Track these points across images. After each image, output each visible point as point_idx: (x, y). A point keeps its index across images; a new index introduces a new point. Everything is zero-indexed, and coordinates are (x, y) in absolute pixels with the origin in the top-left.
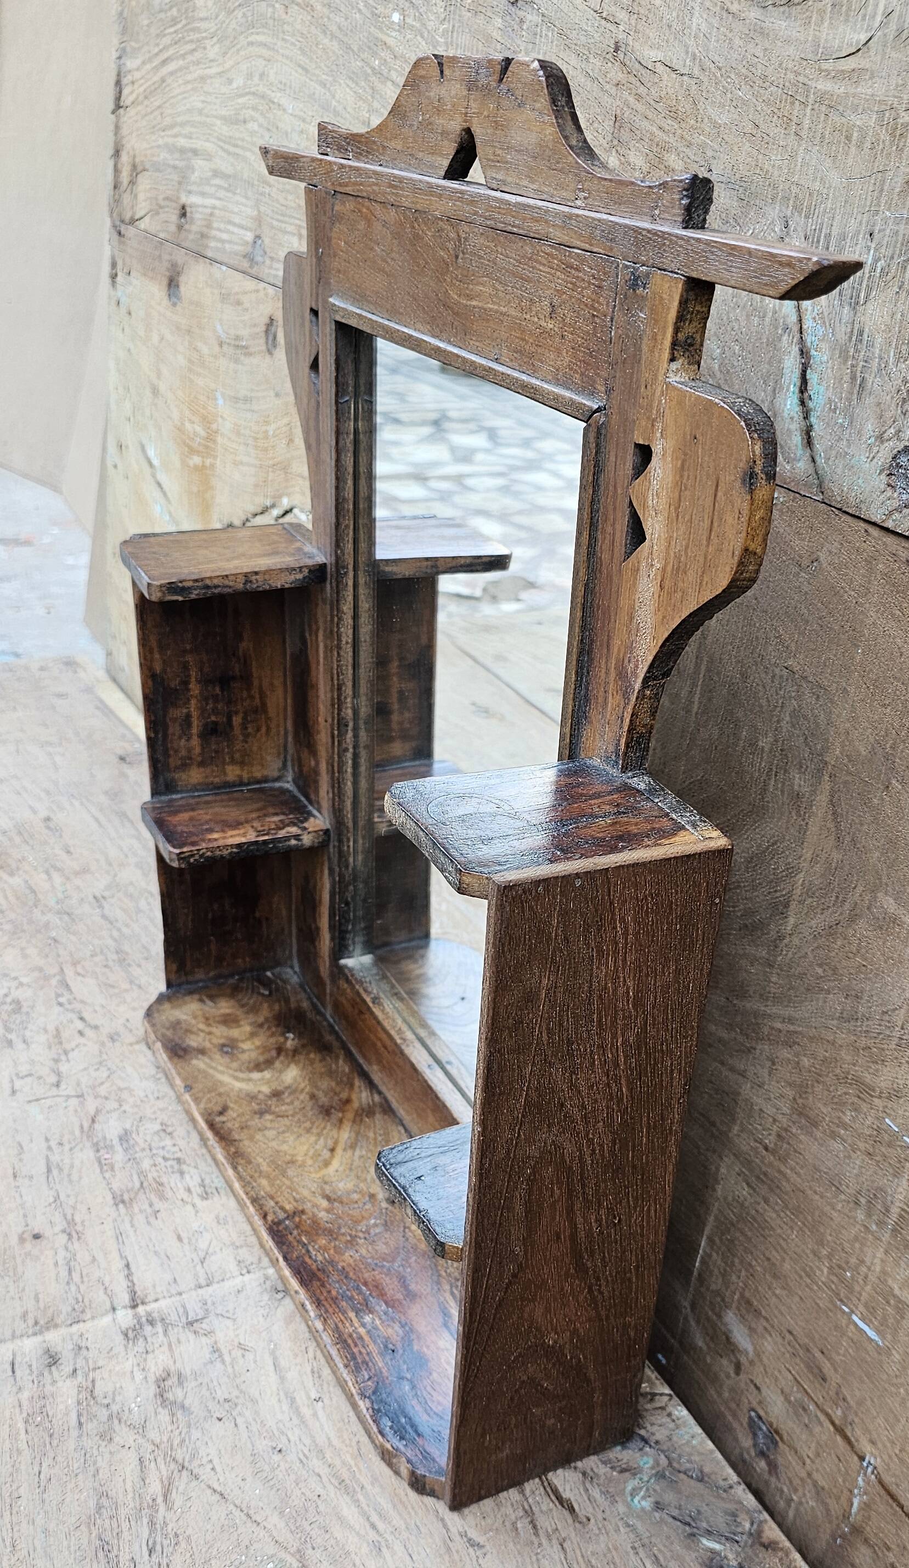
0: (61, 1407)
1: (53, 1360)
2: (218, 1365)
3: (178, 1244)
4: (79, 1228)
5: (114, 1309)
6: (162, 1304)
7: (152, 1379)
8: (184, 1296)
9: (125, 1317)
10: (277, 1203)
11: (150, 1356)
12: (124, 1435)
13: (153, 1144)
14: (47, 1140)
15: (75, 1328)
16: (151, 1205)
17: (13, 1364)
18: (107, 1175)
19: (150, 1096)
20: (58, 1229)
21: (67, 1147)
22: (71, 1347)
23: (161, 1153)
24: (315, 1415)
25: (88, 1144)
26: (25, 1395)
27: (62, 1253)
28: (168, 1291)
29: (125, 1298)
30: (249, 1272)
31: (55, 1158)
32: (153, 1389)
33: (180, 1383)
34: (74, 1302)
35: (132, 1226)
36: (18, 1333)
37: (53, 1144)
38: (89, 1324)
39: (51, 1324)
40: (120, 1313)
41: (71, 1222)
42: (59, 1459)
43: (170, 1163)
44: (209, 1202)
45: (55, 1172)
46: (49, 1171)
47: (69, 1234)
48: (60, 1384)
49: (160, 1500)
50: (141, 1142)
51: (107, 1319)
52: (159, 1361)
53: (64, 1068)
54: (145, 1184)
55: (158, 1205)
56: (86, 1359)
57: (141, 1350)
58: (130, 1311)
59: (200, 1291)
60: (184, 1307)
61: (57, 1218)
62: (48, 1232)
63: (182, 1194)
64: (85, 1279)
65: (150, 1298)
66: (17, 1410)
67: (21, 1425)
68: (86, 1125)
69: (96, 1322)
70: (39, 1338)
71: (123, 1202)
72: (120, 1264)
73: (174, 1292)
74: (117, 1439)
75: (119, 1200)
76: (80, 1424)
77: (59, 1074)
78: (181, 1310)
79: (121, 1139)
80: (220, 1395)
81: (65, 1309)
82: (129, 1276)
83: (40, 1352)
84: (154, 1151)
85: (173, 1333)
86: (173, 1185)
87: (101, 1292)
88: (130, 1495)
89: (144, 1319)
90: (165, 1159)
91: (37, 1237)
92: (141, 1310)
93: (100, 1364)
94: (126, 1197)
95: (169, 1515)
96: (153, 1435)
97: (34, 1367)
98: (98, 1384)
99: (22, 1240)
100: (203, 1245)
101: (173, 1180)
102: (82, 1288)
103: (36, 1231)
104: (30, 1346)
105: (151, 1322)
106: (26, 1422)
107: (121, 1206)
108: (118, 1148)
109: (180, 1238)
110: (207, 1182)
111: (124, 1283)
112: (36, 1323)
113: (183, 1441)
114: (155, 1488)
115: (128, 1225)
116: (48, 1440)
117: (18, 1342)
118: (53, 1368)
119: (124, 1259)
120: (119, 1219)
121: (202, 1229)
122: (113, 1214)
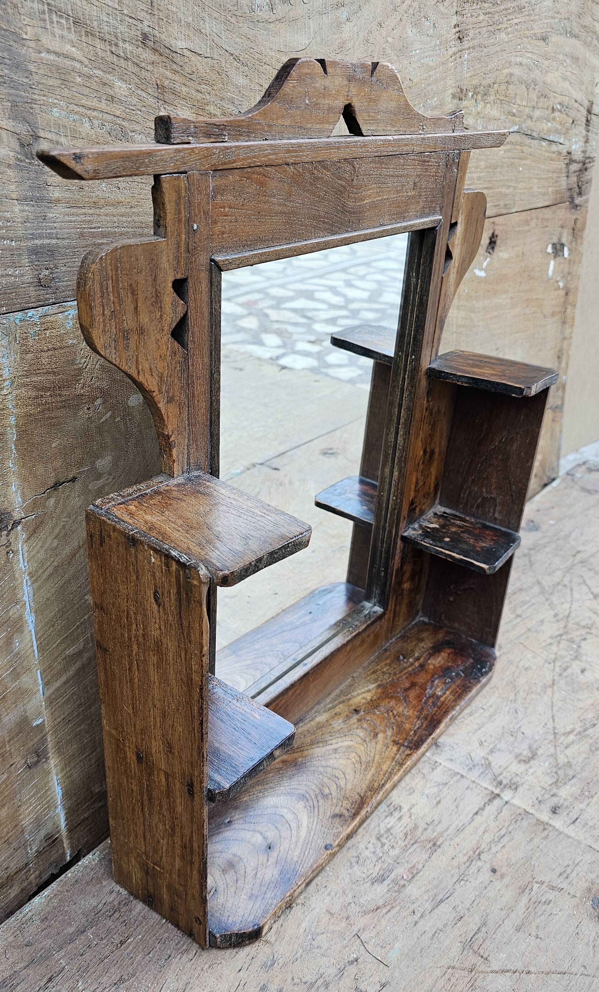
0: (574, 788)
1: (554, 810)
2: (498, 747)
3: (442, 801)
4: (471, 853)
5: (507, 802)
6: (485, 785)
7: (528, 766)
8: (473, 779)
9: (507, 795)
10: (396, 754)
11: (518, 773)
12: (562, 759)
13: (374, 860)
14: (416, 923)
15: (531, 811)
16: (426, 829)
17: (574, 822)
18: (420, 866)
19: (327, 893)
20: (479, 863)
21: (412, 907)
22: (543, 806)
23: (378, 850)
24: (491, 706)
25: (402, 895)
26: (582, 806)
27: (494, 850)
28: (476, 787)
29: (497, 802)
30: (436, 762)
31: (428, 906)
32: (532, 762)
33: (520, 754)
34: (518, 822)
35: (448, 828)
36: (557, 833)
37: (416, 917)
38: (524, 807)
39: (539, 822)
40: (506, 799)
41: (471, 860)
42: (594, 774)
43: (384, 840)
44: (401, 804)
45: (439, 898)
46: (441, 901)
47: (479, 854)
48: (564, 797)
49: (574, 733)
50: (377, 868)
51: (515, 802)
52: (517, 768)
53: (333, 971)
54: (412, 842)
55: (422, 825)
56: (543, 796)
57: (518, 777)
58: (502, 795)
59: (465, 774)
60: (480, 775)
61: (473, 869)
62: (488, 867)
63: (406, 820)
64: (501, 827)
65: (487, 792)
66: (591, 804)
67: (596, 798)
68: (385, 911)
69: (520, 805)
70: (551, 822)
71: (434, 844)
72: (478, 818)
73: (475, 785)
74: (566, 760)
75: (435, 845)
76: (573, 777)
77: (342, 971)
78: (482, 776)
79: (384, 880)
80: (512, 739)
81: (525, 823)
82: (482, 809)
83: (557, 816)
84: (381, 855)
85: (497, 772)
86: (402, 828)
87: (501, 814)
88: (583, 742)
89: (501, 787)
90: (383, 845)
91: (494, 871)
92: (497, 791)
93: (540, 789)
94: (430, 845)
95: (577, 727)
96: (552, 750)
97: (567, 812)
98: (549, 783)
99: (502, 876)
100: (435, 790)
101: (398, 831)
102: (506, 825)
103: (491, 873)
104: (558, 823)
105: (500, 783)
106: (592, 797)
107: (438, 843)
108: (393, 876)
109: (439, 802)
110: (386, 814)
111: (488, 808)
112: (544, 829)
113: (544, 739)
114: (572, 737)
115: (449, 831)
116: (591, 784)
117: (561, 829)
118: (559, 805)
119: (472, 819)
120: (449, 838)
121: (425, 796)
122: (447, 843)
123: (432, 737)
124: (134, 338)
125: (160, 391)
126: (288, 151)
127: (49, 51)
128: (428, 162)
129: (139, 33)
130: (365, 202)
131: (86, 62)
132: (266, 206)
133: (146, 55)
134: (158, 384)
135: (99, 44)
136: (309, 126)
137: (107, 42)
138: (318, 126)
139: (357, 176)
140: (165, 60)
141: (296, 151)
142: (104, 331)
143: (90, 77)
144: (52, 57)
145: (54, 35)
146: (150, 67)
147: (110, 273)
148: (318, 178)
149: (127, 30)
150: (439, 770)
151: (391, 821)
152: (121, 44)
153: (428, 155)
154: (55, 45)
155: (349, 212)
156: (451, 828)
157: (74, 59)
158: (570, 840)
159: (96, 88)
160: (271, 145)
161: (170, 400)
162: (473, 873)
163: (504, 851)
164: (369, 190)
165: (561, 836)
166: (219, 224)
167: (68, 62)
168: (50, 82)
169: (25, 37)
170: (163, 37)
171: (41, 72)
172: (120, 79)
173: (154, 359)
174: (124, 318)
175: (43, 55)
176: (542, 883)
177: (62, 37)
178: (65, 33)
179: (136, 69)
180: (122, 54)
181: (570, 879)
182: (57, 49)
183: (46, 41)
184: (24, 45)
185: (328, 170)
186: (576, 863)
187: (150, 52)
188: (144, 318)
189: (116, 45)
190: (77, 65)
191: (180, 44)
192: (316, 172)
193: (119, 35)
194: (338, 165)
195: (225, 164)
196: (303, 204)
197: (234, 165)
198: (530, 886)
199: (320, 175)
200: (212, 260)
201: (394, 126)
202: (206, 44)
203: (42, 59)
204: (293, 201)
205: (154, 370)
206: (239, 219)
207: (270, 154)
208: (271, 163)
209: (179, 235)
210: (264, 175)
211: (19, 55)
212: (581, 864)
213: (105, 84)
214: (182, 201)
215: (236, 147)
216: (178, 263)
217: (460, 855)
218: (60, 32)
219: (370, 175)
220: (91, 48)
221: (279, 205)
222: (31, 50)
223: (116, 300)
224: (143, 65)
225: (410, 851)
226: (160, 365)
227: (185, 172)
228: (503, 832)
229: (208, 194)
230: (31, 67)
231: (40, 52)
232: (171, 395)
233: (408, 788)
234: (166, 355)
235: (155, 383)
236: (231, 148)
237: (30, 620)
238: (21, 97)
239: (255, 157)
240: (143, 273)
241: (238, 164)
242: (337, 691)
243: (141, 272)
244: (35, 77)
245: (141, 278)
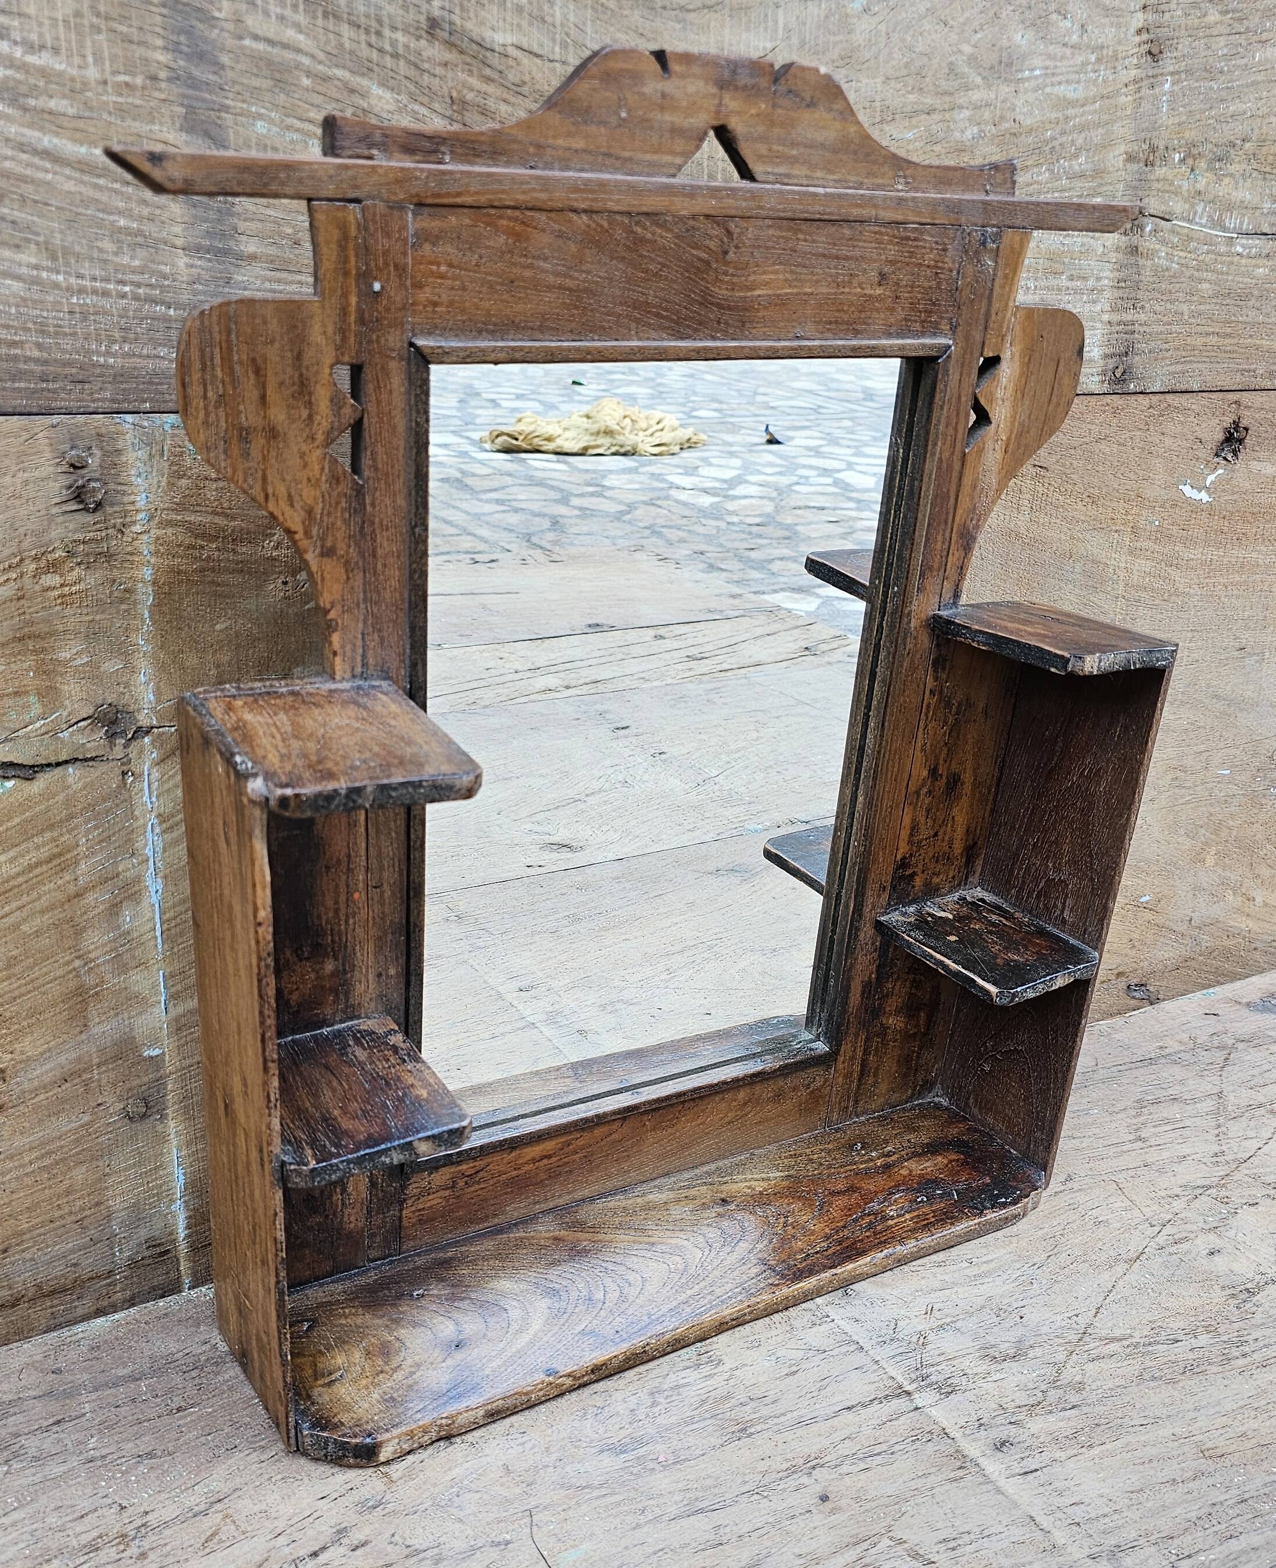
0: (1062, 1424)
1: (1001, 1445)
2: (958, 1324)
3: (800, 1373)
4: (801, 1461)
5: (917, 1409)
6: (893, 1373)
7: (995, 1367)
8: (878, 1358)
9: (924, 1398)
10: (751, 1279)
11: (969, 1371)
12: (1071, 1375)
13: (627, 1420)
14: (637, 1527)
15: (953, 1434)
16: (742, 1405)
17: (1026, 1473)
18: (698, 1452)
20: (805, 1480)
21: (645, 1503)
22: (983, 1432)
24: (988, 1262)
25: (640, 1482)
26: (1059, 1454)
27: (845, 1469)
28: (875, 1371)
29: (898, 1403)
30: (827, 1316)
31: (673, 1511)
32: (1008, 1364)
33: (993, 1347)
34: (918, 1443)
35: (782, 1415)
36: (981, 1480)
37: (642, 1519)
38: (945, 1424)
39: (959, 1454)
40: (919, 1403)
41: (792, 1470)
43: (660, 1398)
44: (725, 1358)
45: (700, 1506)
46: (700, 1512)
47: (814, 1468)
48: (1034, 1431)
49: (1125, 1343)
50: (624, 1433)
51: (934, 1412)
52: (972, 1364)
54: (704, 1417)
55: (740, 1397)
56: (993, 1418)
57: (964, 1379)
58: (916, 1396)
59: (867, 1346)
60: (894, 1357)
61: (788, 1484)
62: (817, 1489)
63: (717, 1381)
64: (881, 1440)
65: (891, 1383)
66: (1079, 1457)
67: (1097, 1451)
69: (939, 1420)
70: (983, 1462)
71: (743, 1430)
72: (849, 1416)
73: (876, 1367)
74: (1078, 1378)
75: (743, 1432)
76: (1073, 1407)
78: (898, 1359)
79: (624, 1452)
80: (995, 1320)
81: (930, 1447)
82: (864, 1405)
83: (1000, 1455)
84: (642, 1417)
85: (930, 1360)
86: (703, 1391)
87: (895, 1423)
88: (1132, 1362)
89: (923, 1383)
90: (654, 1405)
91: (824, 1498)
92: (909, 1388)
93: (995, 1406)
94: (736, 1428)
95: (1137, 1334)
96: (1061, 1357)
97: (1023, 1455)
98: (1018, 1403)
99: (833, 1511)
100: (800, 1354)
101: (694, 1393)
102: (894, 1440)
103: (817, 1500)
104: (993, 1466)
105: (925, 1378)
106: (1091, 1447)
107: (751, 1431)
108: (642, 1451)
109: (792, 1374)
110: (688, 1363)
111: (876, 1406)
112: (961, 1468)
113: (1057, 1337)
114: (1116, 1347)
115: (782, 1419)
116: (1103, 1427)
117: (993, 1477)
118: (1016, 1441)
119: (836, 1414)
120: (775, 1428)
121: (773, 1358)
122: (766, 1435)
123: (834, 1271)
124: (258, 443)
125: (307, 534)
126: (576, 190)
127: (256, 37)
128: (916, 239)
129: (423, 19)
130: (757, 292)
131: (321, 56)
132: (527, 273)
133: (433, 51)
134: (303, 523)
135: (346, 30)
136: (627, 154)
137: (362, 30)
138: (648, 157)
139: (737, 247)
140: (469, 60)
141: (592, 191)
142: (206, 423)
143: (326, 79)
144: (261, 46)
145: (266, 14)
146: (439, 71)
147: (217, 337)
148: (643, 240)
149: (401, 12)
150: (825, 1327)
151: (692, 1375)
152: (387, 32)
153: (916, 229)
154: (270, 28)
155: (719, 306)
156: (789, 1416)
157: (299, 51)
158: (1000, 1497)
159: (338, 96)
160: (538, 178)
161: (328, 553)
162: (784, 1490)
163: (863, 1476)
164: (765, 273)
165: (990, 1487)
166: (427, 289)
167: (289, 55)
168: (256, 82)
169: (217, 14)
170: (469, 25)
171: (239, 67)
172: (382, 84)
173: (297, 482)
174: (241, 407)
175: (247, 42)
176: (901, 1542)
177: (281, 18)
178: (288, 12)
179: (412, 73)
180: (388, 48)
181: (958, 1552)
182: (271, 35)
183: (252, 22)
184: (213, 27)
185: (669, 230)
186: (986, 1533)
187: (442, 47)
188: (278, 414)
189: (379, 34)
190: (306, 61)
191: (500, 38)
192: (639, 230)
193: (386, 20)
194: (691, 222)
195: (439, 196)
196: (611, 280)
197: (459, 200)
198: (875, 1539)
199: (649, 236)
200: (411, 344)
201: (830, 172)
202: (554, 40)
203: (242, 48)
204: (588, 272)
205: (296, 498)
206: (470, 286)
207: (534, 190)
208: (539, 204)
209: (345, 295)
210: (523, 223)
211: (205, 40)
212: (994, 1538)
213: (352, 91)
214: (351, 245)
215: (462, 172)
216: (344, 339)
217: (779, 1458)
218: (278, 10)
219: (767, 248)
220: (332, 36)
221: (557, 274)
222: (226, 35)
223: (227, 379)
224: (426, 66)
225: (694, 1426)
226: (309, 494)
227: (357, 201)
228: (878, 1449)
229: (405, 240)
230: (225, 59)
231: (241, 38)
232: (329, 544)
233: (752, 1338)
234: (318, 480)
235: (298, 520)
236: (451, 173)
237: (154, 888)
238: (204, 100)
239: (503, 192)
240: (277, 345)
241: (468, 200)
242: (713, 1167)
243: (272, 342)
244: (230, 74)
245: (272, 352)
